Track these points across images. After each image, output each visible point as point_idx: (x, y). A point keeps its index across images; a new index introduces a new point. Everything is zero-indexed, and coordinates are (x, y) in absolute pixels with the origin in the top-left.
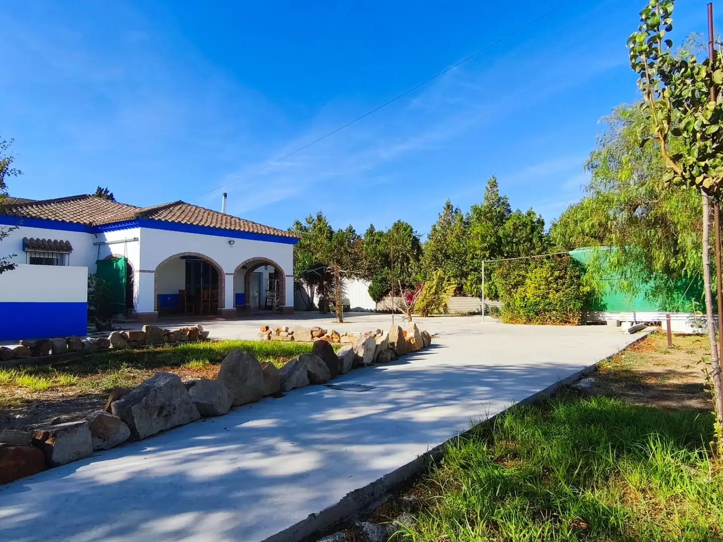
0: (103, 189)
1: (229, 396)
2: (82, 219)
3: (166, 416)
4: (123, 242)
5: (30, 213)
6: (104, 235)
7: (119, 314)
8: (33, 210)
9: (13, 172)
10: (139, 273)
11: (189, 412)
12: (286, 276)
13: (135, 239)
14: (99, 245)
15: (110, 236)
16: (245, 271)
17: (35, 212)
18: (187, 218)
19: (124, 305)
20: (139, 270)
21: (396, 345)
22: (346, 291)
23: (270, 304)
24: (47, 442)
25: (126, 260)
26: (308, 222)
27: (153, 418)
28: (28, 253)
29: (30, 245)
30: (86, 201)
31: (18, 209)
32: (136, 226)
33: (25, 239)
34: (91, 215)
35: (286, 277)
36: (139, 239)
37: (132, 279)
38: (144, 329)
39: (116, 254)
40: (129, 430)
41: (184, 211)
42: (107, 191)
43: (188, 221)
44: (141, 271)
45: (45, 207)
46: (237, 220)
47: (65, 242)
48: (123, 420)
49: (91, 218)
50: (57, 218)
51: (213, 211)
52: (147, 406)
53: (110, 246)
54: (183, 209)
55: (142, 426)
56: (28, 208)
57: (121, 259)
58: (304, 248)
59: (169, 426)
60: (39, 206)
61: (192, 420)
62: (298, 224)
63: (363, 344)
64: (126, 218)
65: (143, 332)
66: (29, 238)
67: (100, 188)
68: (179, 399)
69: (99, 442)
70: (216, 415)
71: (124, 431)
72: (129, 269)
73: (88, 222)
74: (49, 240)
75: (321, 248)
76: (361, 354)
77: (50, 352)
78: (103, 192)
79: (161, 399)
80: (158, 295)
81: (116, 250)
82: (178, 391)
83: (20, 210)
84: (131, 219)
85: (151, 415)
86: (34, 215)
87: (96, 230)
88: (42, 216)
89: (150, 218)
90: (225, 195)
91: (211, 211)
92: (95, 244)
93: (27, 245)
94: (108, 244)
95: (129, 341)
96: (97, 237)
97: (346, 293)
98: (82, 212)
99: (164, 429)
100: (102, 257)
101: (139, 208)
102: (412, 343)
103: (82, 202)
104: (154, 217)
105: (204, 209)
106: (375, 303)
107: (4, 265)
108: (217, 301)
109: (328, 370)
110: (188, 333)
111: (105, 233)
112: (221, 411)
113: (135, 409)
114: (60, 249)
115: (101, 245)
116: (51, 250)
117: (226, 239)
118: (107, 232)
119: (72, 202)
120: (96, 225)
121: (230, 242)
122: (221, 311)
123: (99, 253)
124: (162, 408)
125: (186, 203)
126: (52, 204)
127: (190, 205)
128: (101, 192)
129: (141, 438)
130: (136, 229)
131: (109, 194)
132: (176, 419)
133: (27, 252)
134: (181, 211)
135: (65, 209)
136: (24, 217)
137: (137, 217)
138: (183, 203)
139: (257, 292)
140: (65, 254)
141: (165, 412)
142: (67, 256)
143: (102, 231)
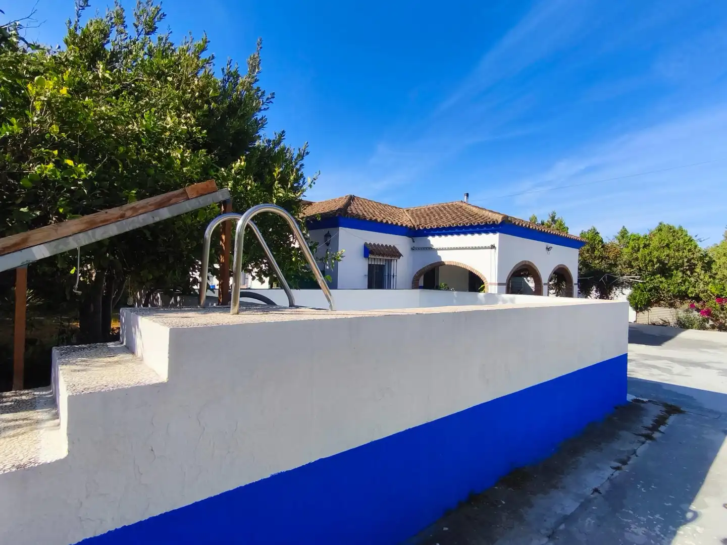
6: (429, 241)
10: (497, 286)
13: (493, 247)
20: (497, 282)
32: (494, 232)
35: (574, 286)
36: (497, 246)
39: (450, 261)
47: (392, 246)
53: (439, 252)
81: (451, 257)
92: (413, 249)
94: (435, 250)
96: (414, 242)
106: (635, 312)
114: (394, 256)
118: (433, 236)
137: (503, 221)
140: (394, 260)
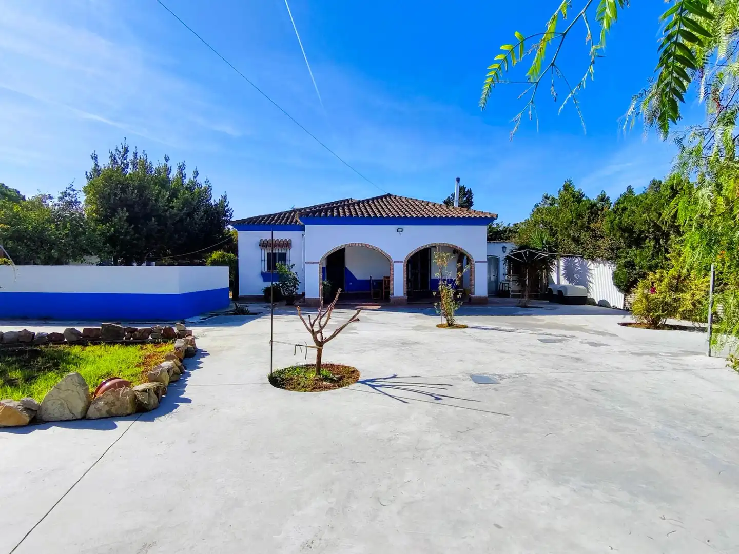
10: (305, 264)
12: (476, 262)
22: (591, 279)
23: (507, 289)
35: (476, 264)
97: (591, 282)
106: (622, 296)
114: (281, 246)
116: (275, 247)
140: (287, 249)
142: (289, 251)
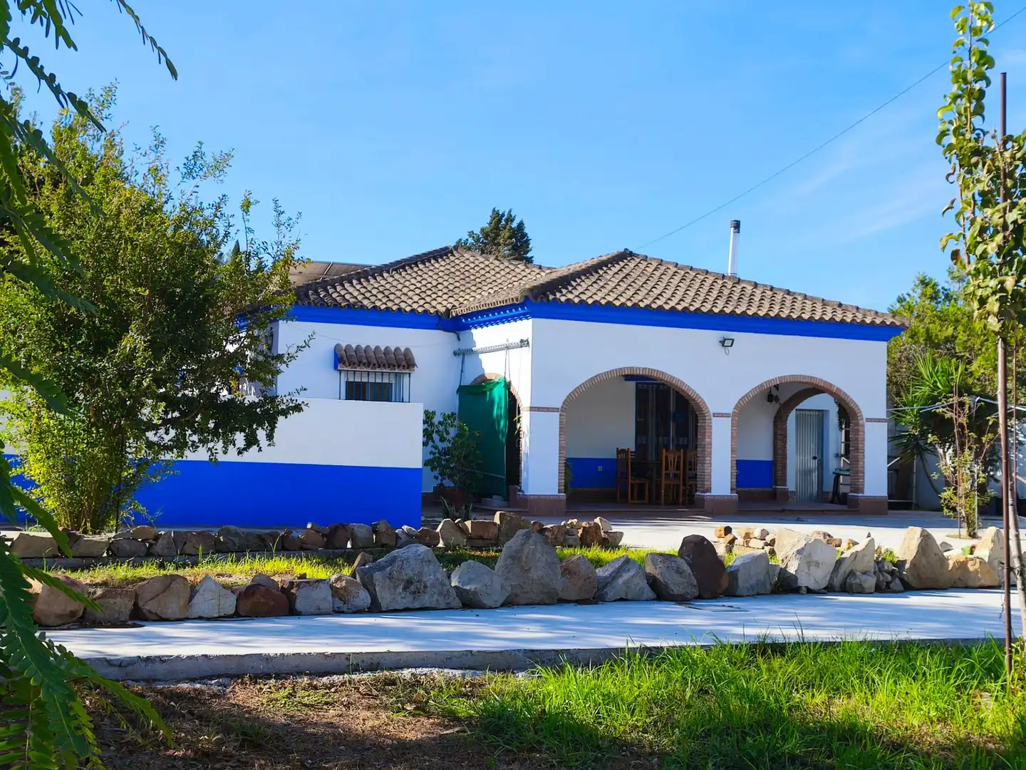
0: (503, 215)
1: (502, 587)
2: (434, 303)
3: (414, 593)
4: (502, 349)
5: (347, 297)
6: (472, 335)
7: (494, 497)
8: (351, 289)
9: (300, 262)
10: (529, 412)
11: (445, 596)
12: (869, 420)
13: (524, 343)
14: (464, 355)
15: (482, 337)
16: (774, 407)
17: (356, 293)
18: (630, 293)
19: (503, 479)
20: (529, 405)
21: (907, 566)
24: (292, 591)
25: (508, 386)
26: (953, 278)
27: (398, 590)
28: (343, 375)
29: (345, 359)
30: (448, 261)
31: (327, 291)
32: (524, 316)
33: (337, 347)
34: (451, 293)
35: (866, 424)
36: (530, 342)
37: (518, 426)
38: (497, 519)
39: (492, 374)
40: (369, 597)
41: (628, 274)
42: (510, 219)
43: (629, 300)
44: (532, 409)
45: (372, 281)
46: (749, 288)
47: (403, 350)
48: (365, 586)
49: (451, 300)
50: (390, 304)
51: (696, 270)
52: (390, 577)
53: (481, 356)
54: (626, 271)
55: (385, 598)
56: (343, 286)
57: (498, 383)
58: (937, 346)
59: (417, 605)
60: (362, 280)
61: (449, 606)
62: (927, 285)
63: (799, 552)
64: (506, 301)
65: (495, 524)
66: (344, 345)
67: (498, 213)
68: (432, 577)
69: (339, 604)
70: (482, 606)
71: (363, 598)
72: (512, 405)
73: (443, 310)
74: (377, 348)
75: (982, 345)
76: (792, 570)
77: (349, 546)
78: (503, 222)
79: (408, 573)
80: (568, 460)
81: (492, 366)
82: (431, 567)
83: (331, 291)
84: (515, 301)
85: (395, 587)
86: (352, 300)
87: (455, 324)
88: (366, 302)
89: (551, 297)
90: (737, 226)
91: (691, 269)
92: (455, 354)
93: (343, 358)
94: (477, 353)
95: (470, 539)
96: (459, 340)
98: (436, 286)
99: (410, 606)
100: (468, 380)
101: (549, 268)
102: (971, 568)
103: (440, 265)
104: (558, 295)
105: (676, 265)
107: (291, 405)
108: (695, 477)
109: (695, 582)
110: (580, 531)
111: (473, 331)
112: (487, 602)
113: (378, 576)
114: (394, 366)
115: (465, 354)
116: (379, 367)
117: (714, 336)
118: (476, 328)
119: (421, 266)
120: (457, 315)
121: (723, 343)
122: (702, 499)
123: (462, 371)
124: (409, 582)
125: (637, 256)
126: (385, 275)
127: (645, 258)
128: (500, 221)
129: (383, 609)
130: (525, 321)
131: (514, 225)
132: (426, 600)
133: (340, 371)
134: (622, 275)
135: (407, 283)
136: (337, 305)
137: (526, 298)
138: (631, 254)
139: (815, 458)
140: (403, 373)
141: (412, 588)
142: (406, 379)
143: (467, 327)
